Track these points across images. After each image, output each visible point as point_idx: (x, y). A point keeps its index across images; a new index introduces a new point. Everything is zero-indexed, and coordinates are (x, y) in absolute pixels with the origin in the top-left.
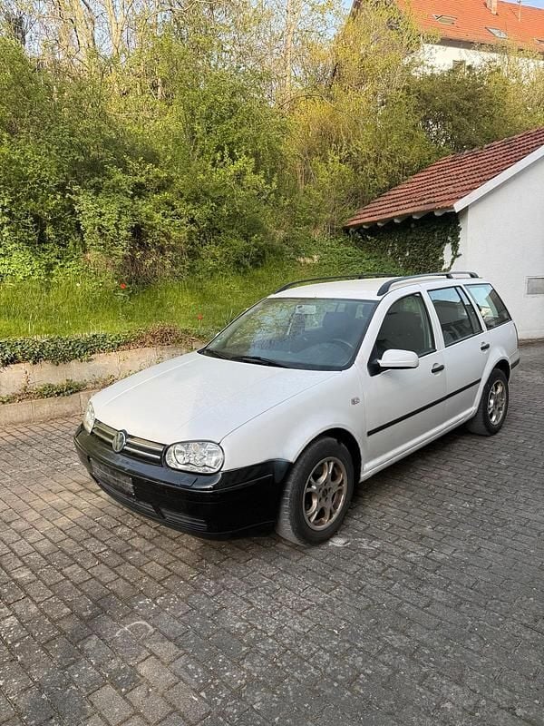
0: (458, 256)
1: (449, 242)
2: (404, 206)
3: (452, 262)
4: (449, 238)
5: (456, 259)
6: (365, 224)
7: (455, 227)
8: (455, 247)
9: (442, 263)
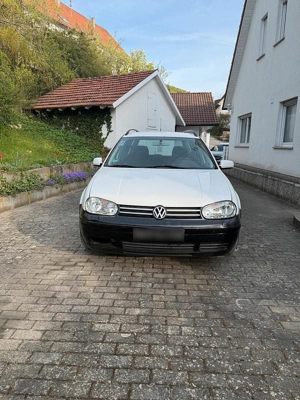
0: (111, 131)
1: (105, 123)
2: (72, 102)
3: (108, 134)
4: (105, 122)
5: (110, 133)
6: (48, 108)
7: (109, 116)
8: (109, 127)
9: (101, 134)
